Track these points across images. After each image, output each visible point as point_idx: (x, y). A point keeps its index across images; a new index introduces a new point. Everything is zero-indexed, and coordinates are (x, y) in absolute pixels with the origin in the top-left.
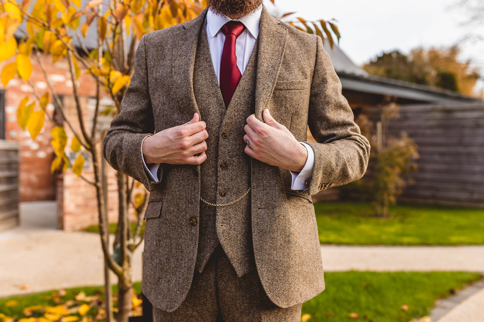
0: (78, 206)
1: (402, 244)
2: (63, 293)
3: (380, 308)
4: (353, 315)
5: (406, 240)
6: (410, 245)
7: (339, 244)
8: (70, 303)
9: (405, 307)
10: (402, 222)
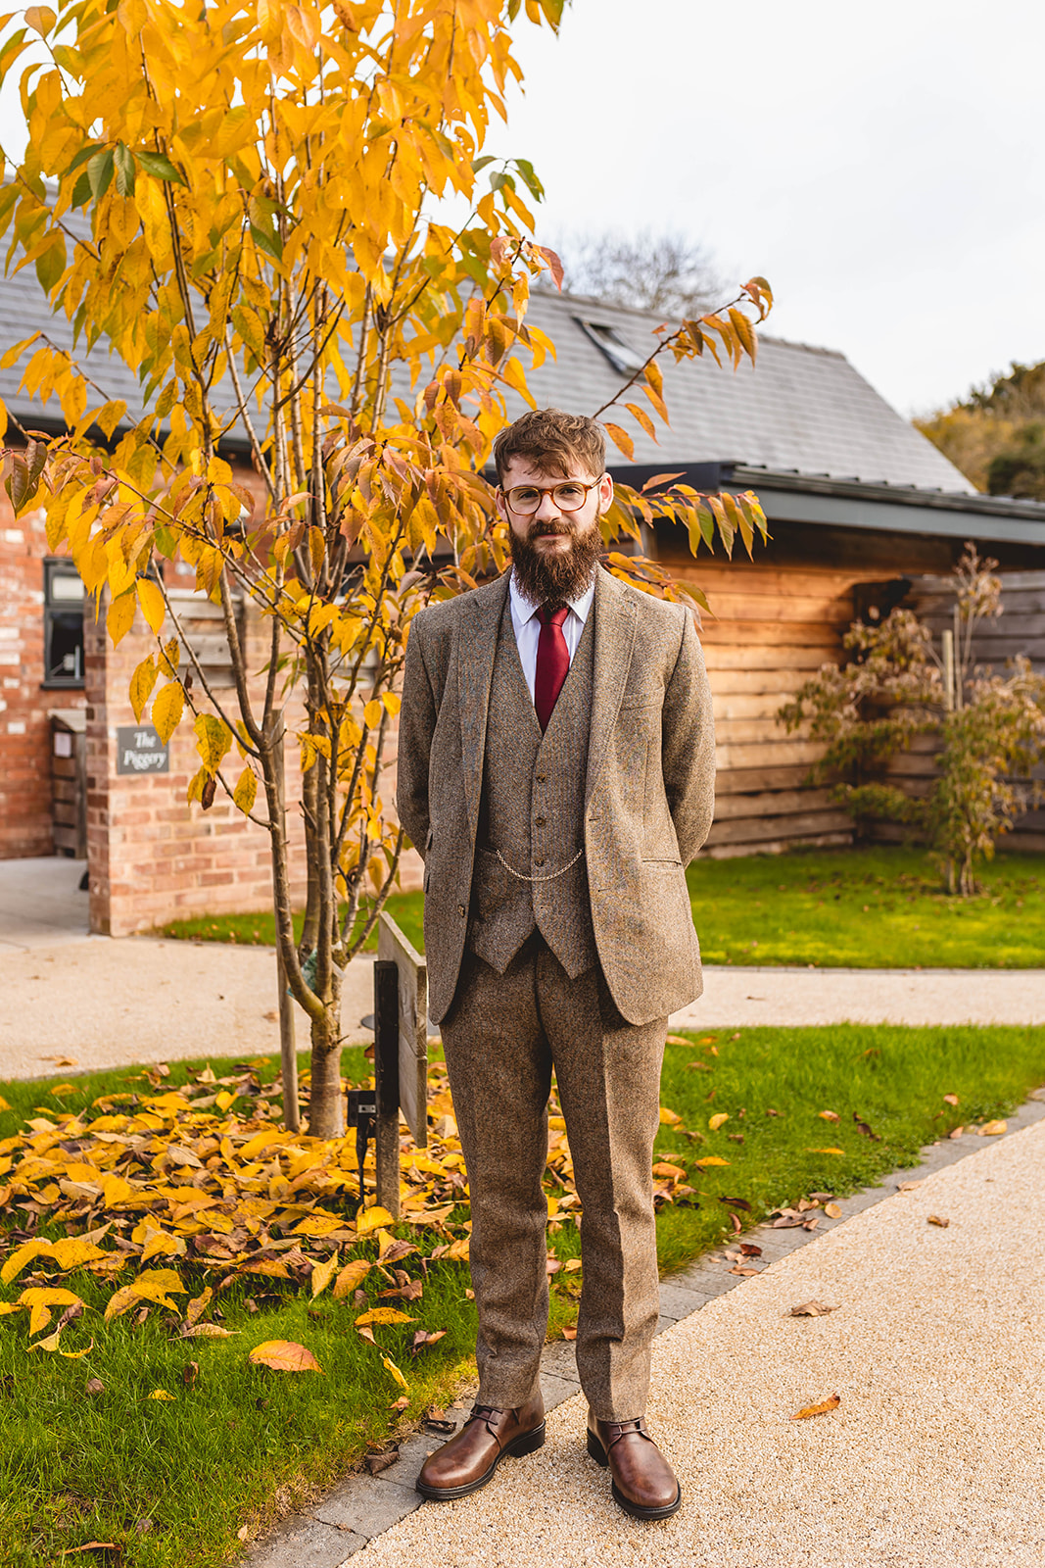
0: (141, 869)
1: (993, 965)
2: (165, 1070)
3: (892, 1100)
4: (827, 1114)
5: (1005, 952)
6: (1014, 966)
7: (826, 964)
8: (188, 1089)
9: (953, 1100)
10: (1008, 906)
